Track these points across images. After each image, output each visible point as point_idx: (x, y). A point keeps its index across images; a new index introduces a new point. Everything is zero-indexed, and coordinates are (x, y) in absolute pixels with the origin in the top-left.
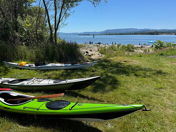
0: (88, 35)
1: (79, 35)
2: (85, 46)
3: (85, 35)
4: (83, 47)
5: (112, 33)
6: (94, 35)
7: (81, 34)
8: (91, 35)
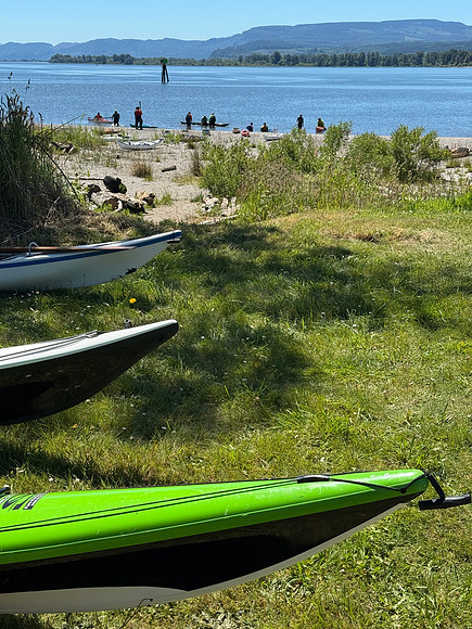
0: (125, 60)
1: (58, 59)
2: (104, 143)
3: (102, 60)
4: (88, 145)
5: (292, 52)
6: (164, 63)
7: (73, 55)
8: (145, 62)
